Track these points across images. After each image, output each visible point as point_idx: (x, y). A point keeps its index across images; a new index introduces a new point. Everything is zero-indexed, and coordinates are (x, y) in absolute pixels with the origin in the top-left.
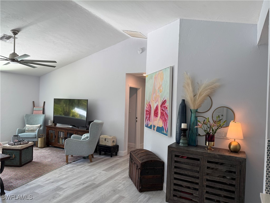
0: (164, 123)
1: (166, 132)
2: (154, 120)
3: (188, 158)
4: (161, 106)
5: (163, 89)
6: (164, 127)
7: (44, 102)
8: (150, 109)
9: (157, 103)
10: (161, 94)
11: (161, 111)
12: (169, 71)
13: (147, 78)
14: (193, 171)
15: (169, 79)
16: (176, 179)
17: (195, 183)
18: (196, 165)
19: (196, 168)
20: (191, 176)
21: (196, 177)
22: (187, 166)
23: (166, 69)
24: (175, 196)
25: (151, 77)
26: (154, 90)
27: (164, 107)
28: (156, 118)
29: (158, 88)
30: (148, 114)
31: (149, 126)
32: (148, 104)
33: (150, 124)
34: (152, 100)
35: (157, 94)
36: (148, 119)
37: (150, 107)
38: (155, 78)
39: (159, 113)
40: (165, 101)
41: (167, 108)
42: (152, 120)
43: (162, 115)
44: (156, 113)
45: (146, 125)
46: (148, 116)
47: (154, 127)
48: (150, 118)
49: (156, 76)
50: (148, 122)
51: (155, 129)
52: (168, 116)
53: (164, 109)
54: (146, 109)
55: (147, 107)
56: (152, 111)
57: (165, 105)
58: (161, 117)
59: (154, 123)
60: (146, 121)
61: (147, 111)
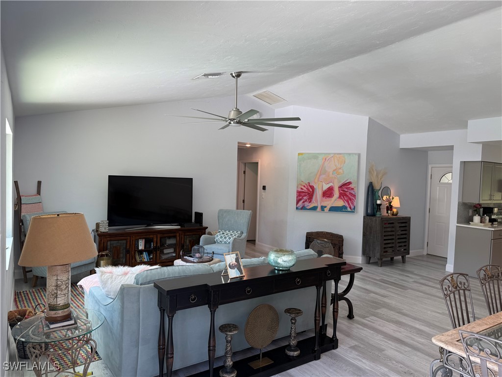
0: (348, 202)
1: (350, 208)
2: (322, 201)
3: (389, 224)
4: (340, 187)
5: (343, 171)
6: (347, 205)
7: (39, 183)
9: (331, 184)
10: (338, 176)
11: (339, 191)
12: (357, 157)
13: (300, 156)
14: (392, 231)
15: (357, 164)
16: (385, 240)
17: (393, 239)
18: (393, 227)
19: (393, 229)
20: (391, 235)
21: (393, 235)
22: (389, 229)
23: (350, 154)
24: (384, 252)
25: (315, 156)
26: (322, 171)
27: (347, 188)
28: (328, 199)
29: (334, 170)
30: (305, 196)
31: (308, 208)
32: (307, 185)
33: (312, 205)
34: (316, 181)
35: (331, 175)
36: (306, 201)
37: (312, 187)
38: (325, 159)
39: (336, 193)
40: (350, 183)
41: (353, 189)
42: (317, 201)
43: (342, 195)
44: (328, 193)
45: (299, 208)
46: (305, 198)
47: (323, 208)
48: (310, 199)
49: (327, 158)
50: (306, 204)
51: (326, 209)
52: (354, 196)
53: (346, 190)
54: (300, 190)
55: (302, 189)
56: (318, 192)
57: (350, 186)
58: (340, 197)
59: (324, 204)
60: (301, 203)
61: (303, 192)
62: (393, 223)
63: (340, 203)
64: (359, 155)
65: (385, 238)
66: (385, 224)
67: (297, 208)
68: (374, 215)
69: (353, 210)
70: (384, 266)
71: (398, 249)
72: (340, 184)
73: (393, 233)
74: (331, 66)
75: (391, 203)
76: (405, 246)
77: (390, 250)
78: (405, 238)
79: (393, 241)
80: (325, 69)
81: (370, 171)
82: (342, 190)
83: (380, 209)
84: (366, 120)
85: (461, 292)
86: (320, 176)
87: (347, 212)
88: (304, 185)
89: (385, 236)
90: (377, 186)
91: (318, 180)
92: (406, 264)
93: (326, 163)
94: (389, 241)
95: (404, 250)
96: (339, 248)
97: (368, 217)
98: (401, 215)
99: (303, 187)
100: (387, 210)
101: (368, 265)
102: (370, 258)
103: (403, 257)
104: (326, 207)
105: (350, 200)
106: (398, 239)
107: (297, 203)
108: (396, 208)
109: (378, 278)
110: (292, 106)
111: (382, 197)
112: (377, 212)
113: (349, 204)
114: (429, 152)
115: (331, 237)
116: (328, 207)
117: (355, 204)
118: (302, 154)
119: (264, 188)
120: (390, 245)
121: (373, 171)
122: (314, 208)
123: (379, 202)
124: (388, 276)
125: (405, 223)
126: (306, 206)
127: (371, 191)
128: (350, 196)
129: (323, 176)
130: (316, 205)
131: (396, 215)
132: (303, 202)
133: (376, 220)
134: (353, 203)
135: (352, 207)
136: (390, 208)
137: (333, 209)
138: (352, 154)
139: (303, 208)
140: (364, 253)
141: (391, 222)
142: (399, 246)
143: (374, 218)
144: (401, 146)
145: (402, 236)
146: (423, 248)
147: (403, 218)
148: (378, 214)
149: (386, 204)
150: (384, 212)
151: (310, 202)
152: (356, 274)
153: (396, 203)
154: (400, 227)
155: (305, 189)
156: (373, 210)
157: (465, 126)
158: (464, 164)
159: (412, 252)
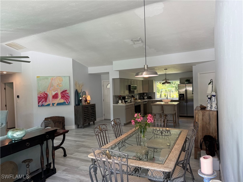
0: (66, 100)
1: (67, 103)
2: (52, 101)
3: (86, 108)
4: (61, 93)
5: (62, 85)
6: (66, 102)
8: (46, 96)
9: (56, 92)
10: (60, 87)
11: (61, 95)
12: (68, 78)
13: (38, 78)
14: (88, 111)
15: (69, 81)
16: (84, 116)
17: (88, 115)
18: (88, 109)
19: (88, 110)
20: (87, 113)
21: (88, 113)
22: (86, 110)
23: (65, 76)
24: (85, 121)
25: (47, 78)
26: (51, 85)
27: (65, 93)
28: (55, 99)
29: (57, 85)
30: (43, 99)
31: (45, 105)
32: (43, 93)
33: (47, 104)
34: (48, 90)
35: (56, 87)
36: (43, 101)
37: (46, 94)
38: (52, 79)
39: (60, 96)
40: (66, 91)
41: (68, 93)
42: (49, 101)
43: (63, 97)
44: (55, 96)
45: (40, 106)
46: (43, 100)
47: (53, 104)
48: (46, 100)
49: (53, 78)
50: (44, 103)
51: (55, 105)
52: (69, 97)
53: (65, 94)
54: (39, 96)
55: (40, 95)
56: (50, 96)
57: (66, 92)
58: (62, 98)
59: (53, 102)
60: (40, 103)
61: (42, 97)
62: (88, 107)
63: (62, 101)
64: (69, 77)
65: (85, 115)
66: (84, 108)
67: (39, 106)
68: (79, 105)
69: (69, 104)
70: (85, 128)
71: (91, 119)
72: (61, 91)
73: (88, 112)
74: (47, 32)
75: (86, 98)
76: (94, 117)
77: (87, 120)
78: (94, 113)
79: (89, 116)
80: (45, 33)
81: (75, 84)
82: (62, 94)
83: (81, 102)
84: (71, 60)
85: (104, 132)
86: (50, 88)
87: (66, 105)
88: (42, 93)
89: (84, 114)
90: (79, 91)
91: (49, 90)
92: (95, 125)
93: (53, 81)
94: (87, 116)
95: (94, 119)
96: (63, 123)
97: (76, 106)
98: (91, 103)
99: (41, 94)
100: (85, 102)
101: (78, 129)
102: (79, 125)
103: (93, 122)
104: (55, 104)
105: (67, 99)
106: (91, 114)
107: (39, 103)
108: (89, 100)
109: (81, 134)
110: (31, 51)
111: (83, 96)
112: (80, 103)
113: (67, 101)
114: (101, 75)
115: (58, 118)
116: (56, 103)
117: (70, 100)
118: (39, 77)
119: (18, 97)
120: (87, 118)
121: (77, 84)
122: (49, 105)
123: (81, 98)
124: (86, 132)
125: (93, 107)
126: (44, 104)
127: (77, 93)
128: (67, 97)
129: (52, 88)
130: (49, 103)
131: (89, 103)
132: (42, 102)
133: (80, 107)
134: (68, 100)
135: (68, 102)
136: (86, 101)
137: (59, 104)
138: (66, 76)
139: (42, 105)
140: (76, 123)
141: (87, 107)
142: (92, 118)
143: (79, 106)
144: (89, 73)
145: (92, 113)
146: (102, 117)
147: (92, 104)
148: (81, 104)
149: (84, 99)
150: (84, 103)
151: (46, 102)
152: (66, 134)
153: (89, 98)
154: (91, 109)
155: (42, 95)
156: (78, 102)
157: (112, 64)
158: (114, 79)
159: (98, 120)
